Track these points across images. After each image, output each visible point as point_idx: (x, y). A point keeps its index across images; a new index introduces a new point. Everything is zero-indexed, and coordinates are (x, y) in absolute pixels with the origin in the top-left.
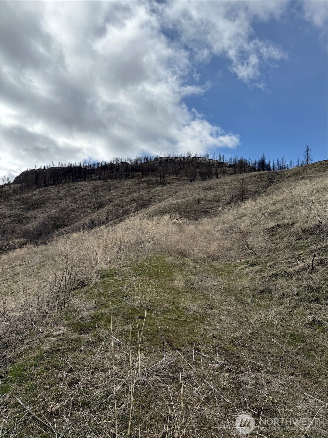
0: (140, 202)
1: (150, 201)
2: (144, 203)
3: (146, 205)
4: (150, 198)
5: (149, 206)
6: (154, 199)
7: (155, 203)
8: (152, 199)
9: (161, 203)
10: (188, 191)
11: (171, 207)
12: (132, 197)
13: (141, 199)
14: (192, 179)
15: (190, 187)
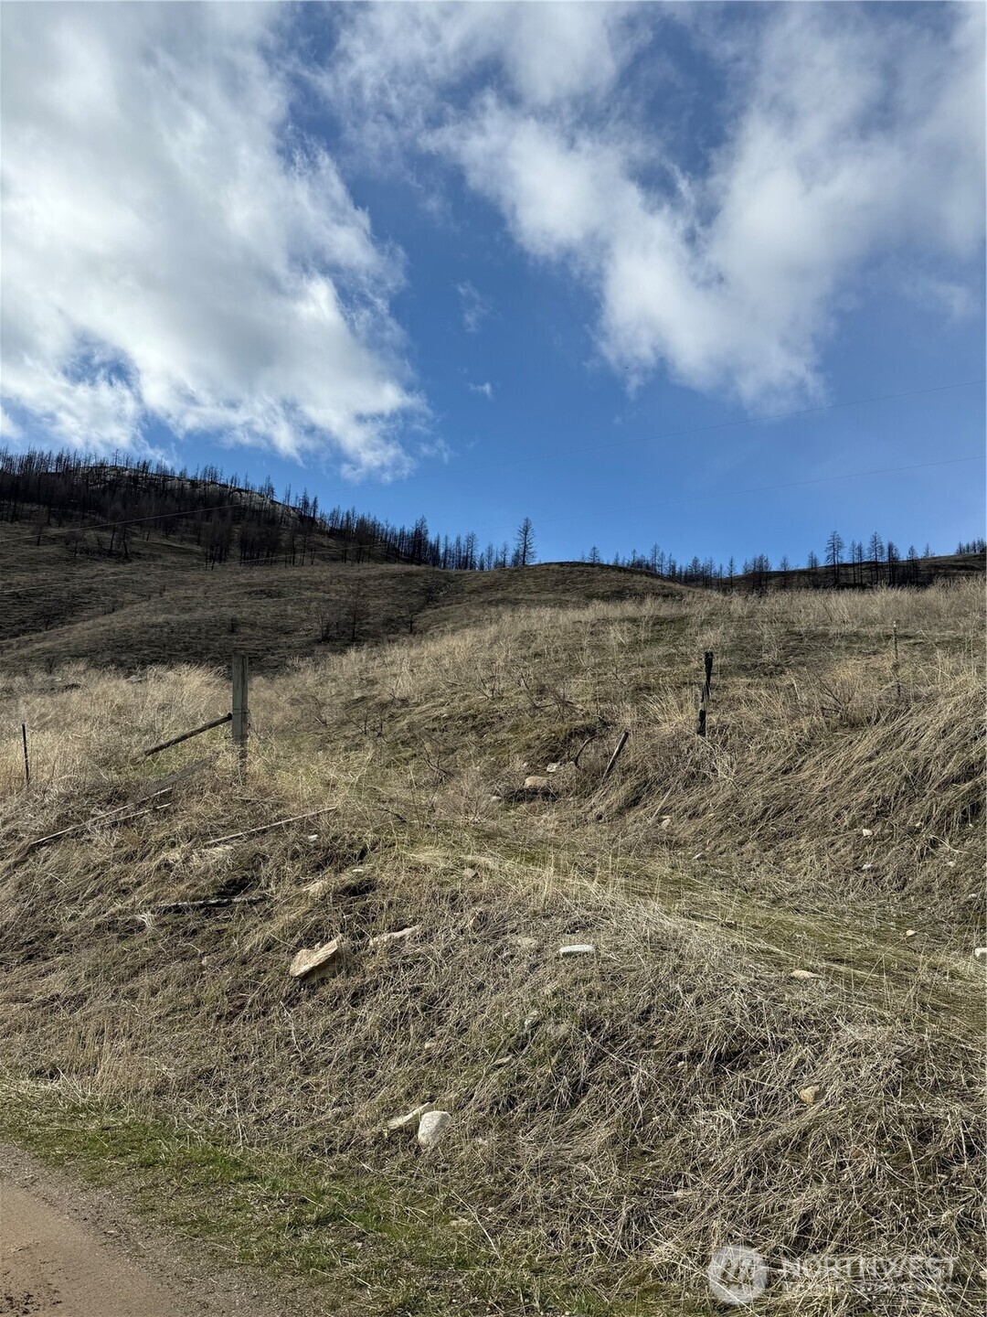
0: (38, 604)
1: (73, 605)
2: (49, 609)
3: (57, 614)
4: (74, 597)
5: (70, 619)
6: (87, 601)
7: (90, 612)
8: (80, 600)
9: (112, 616)
10: (201, 589)
11: (146, 632)
12: (10, 584)
13: (41, 595)
14: (217, 553)
15: (209, 579)
